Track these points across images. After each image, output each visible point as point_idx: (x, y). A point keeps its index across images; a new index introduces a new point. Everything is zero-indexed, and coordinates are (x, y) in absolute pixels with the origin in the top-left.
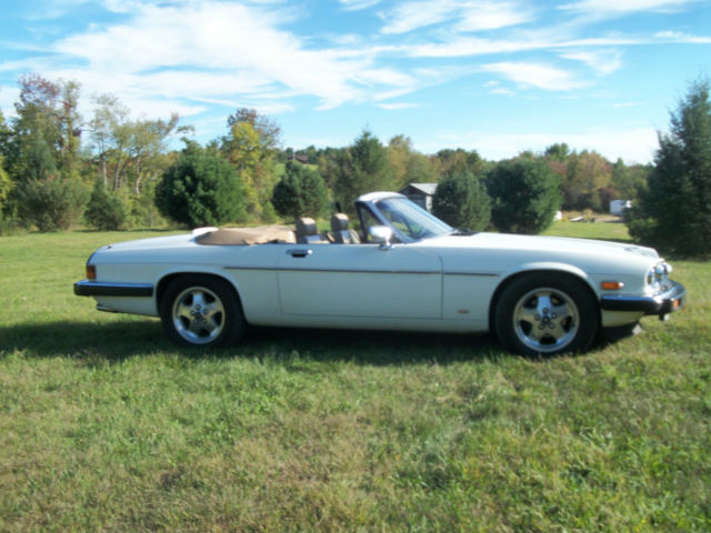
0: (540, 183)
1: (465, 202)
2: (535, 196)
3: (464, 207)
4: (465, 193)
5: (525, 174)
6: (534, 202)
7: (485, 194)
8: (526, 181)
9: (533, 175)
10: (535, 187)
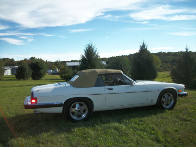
0: (42, 66)
1: (26, 71)
2: (41, 69)
3: (26, 73)
4: (25, 69)
5: (38, 64)
6: (41, 71)
7: (30, 69)
8: (39, 66)
9: (40, 64)
10: (41, 67)
